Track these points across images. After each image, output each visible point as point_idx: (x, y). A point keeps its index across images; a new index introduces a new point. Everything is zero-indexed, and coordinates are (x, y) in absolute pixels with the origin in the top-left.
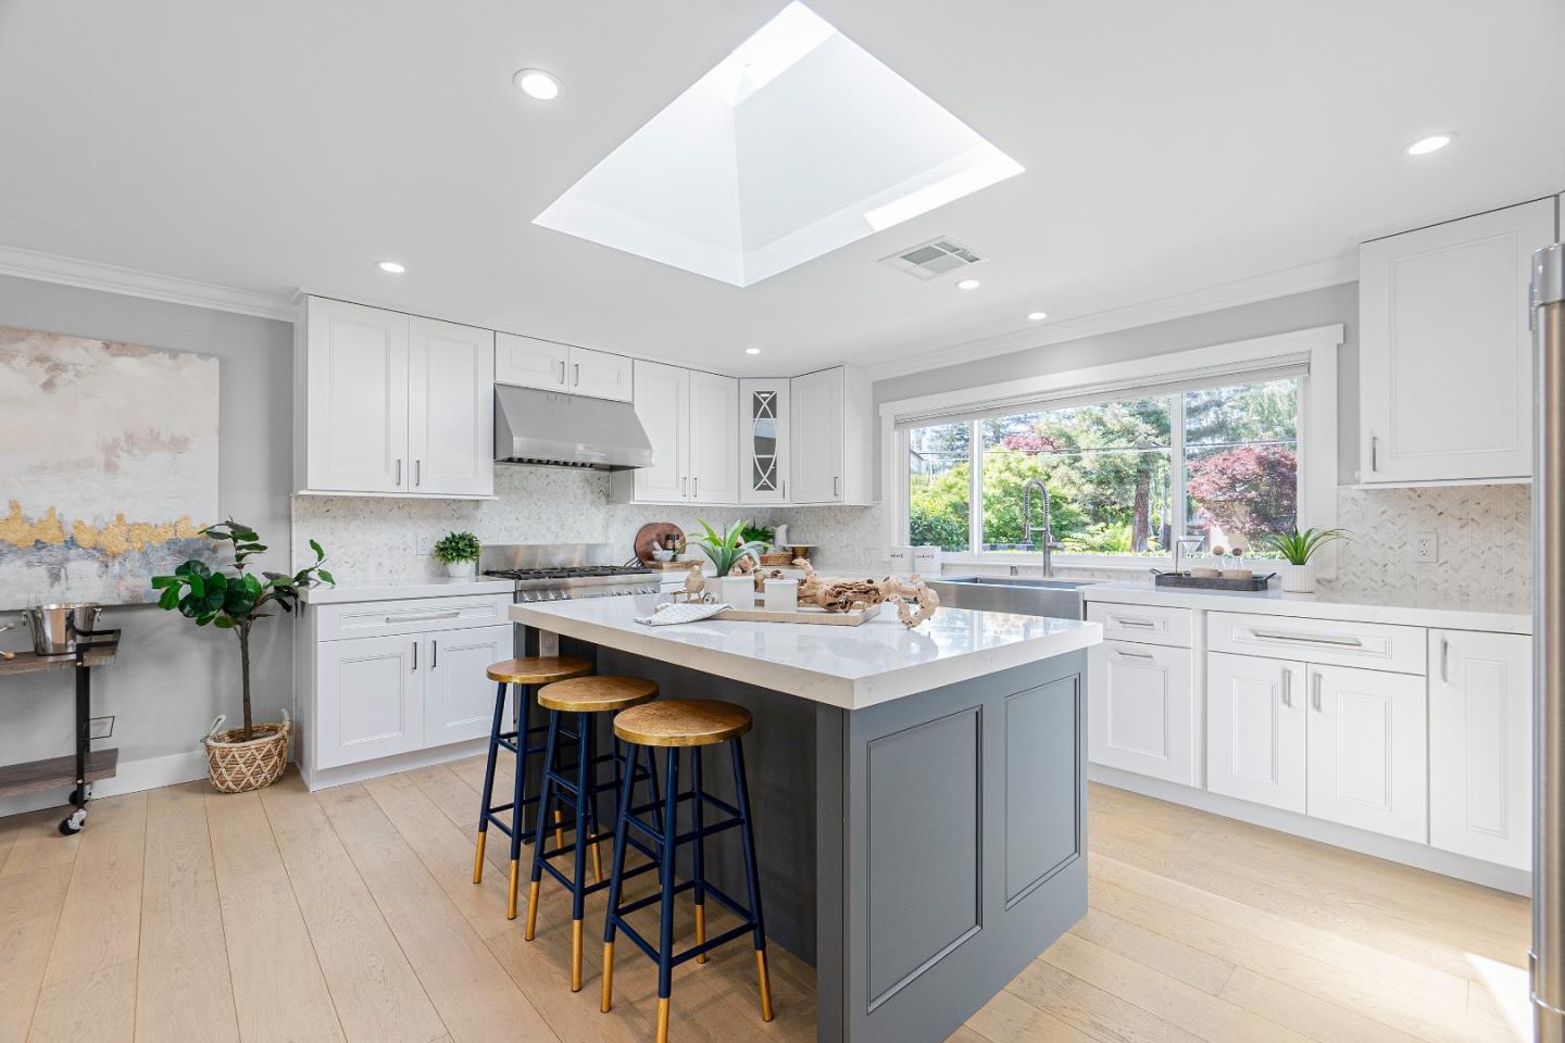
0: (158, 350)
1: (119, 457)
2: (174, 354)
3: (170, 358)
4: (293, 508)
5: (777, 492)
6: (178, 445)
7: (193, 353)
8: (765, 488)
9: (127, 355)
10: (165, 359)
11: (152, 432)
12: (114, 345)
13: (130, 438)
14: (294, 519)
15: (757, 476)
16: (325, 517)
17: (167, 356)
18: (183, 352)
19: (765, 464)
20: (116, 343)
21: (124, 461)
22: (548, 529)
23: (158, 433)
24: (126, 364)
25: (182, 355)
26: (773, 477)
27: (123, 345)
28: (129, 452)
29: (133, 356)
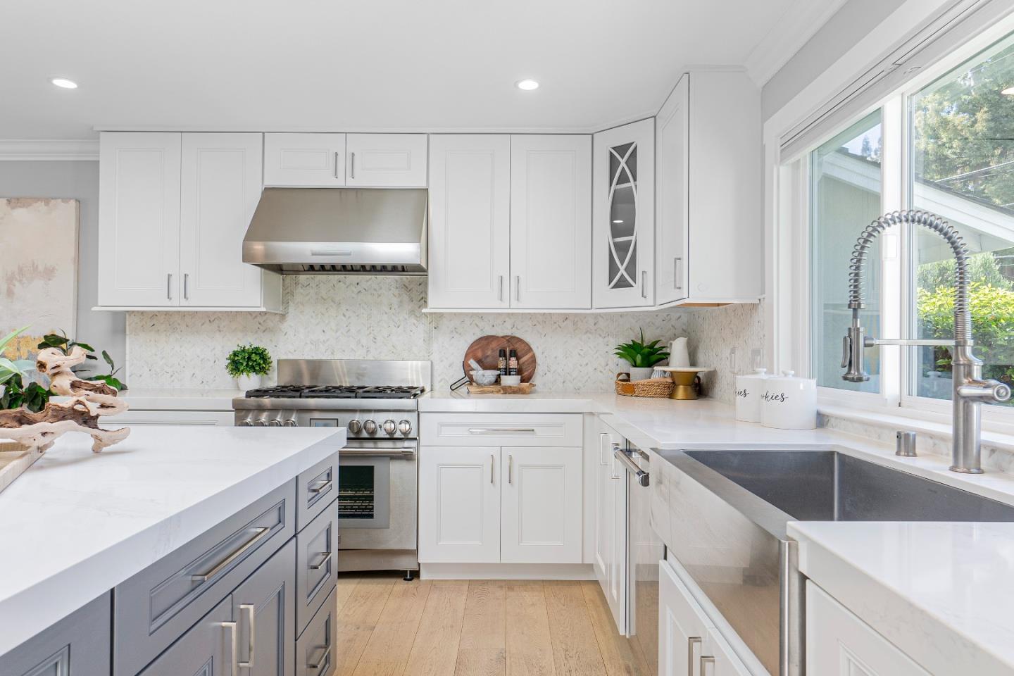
0: (38, 199)
1: (14, 286)
2: (47, 201)
3: (45, 205)
4: (127, 323)
5: (636, 289)
6: (49, 273)
7: (59, 198)
8: (622, 284)
9: (20, 207)
10: (41, 206)
11: (33, 265)
12: (13, 201)
13: (21, 270)
14: (127, 332)
15: (613, 269)
16: (150, 331)
17: (43, 203)
18: (52, 199)
19: (622, 249)
20: (14, 199)
21: (17, 288)
22: (359, 342)
23: (37, 266)
24: (20, 213)
25: (53, 201)
26: (631, 269)
27: (18, 199)
28: (20, 281)
29: (23, 206)
